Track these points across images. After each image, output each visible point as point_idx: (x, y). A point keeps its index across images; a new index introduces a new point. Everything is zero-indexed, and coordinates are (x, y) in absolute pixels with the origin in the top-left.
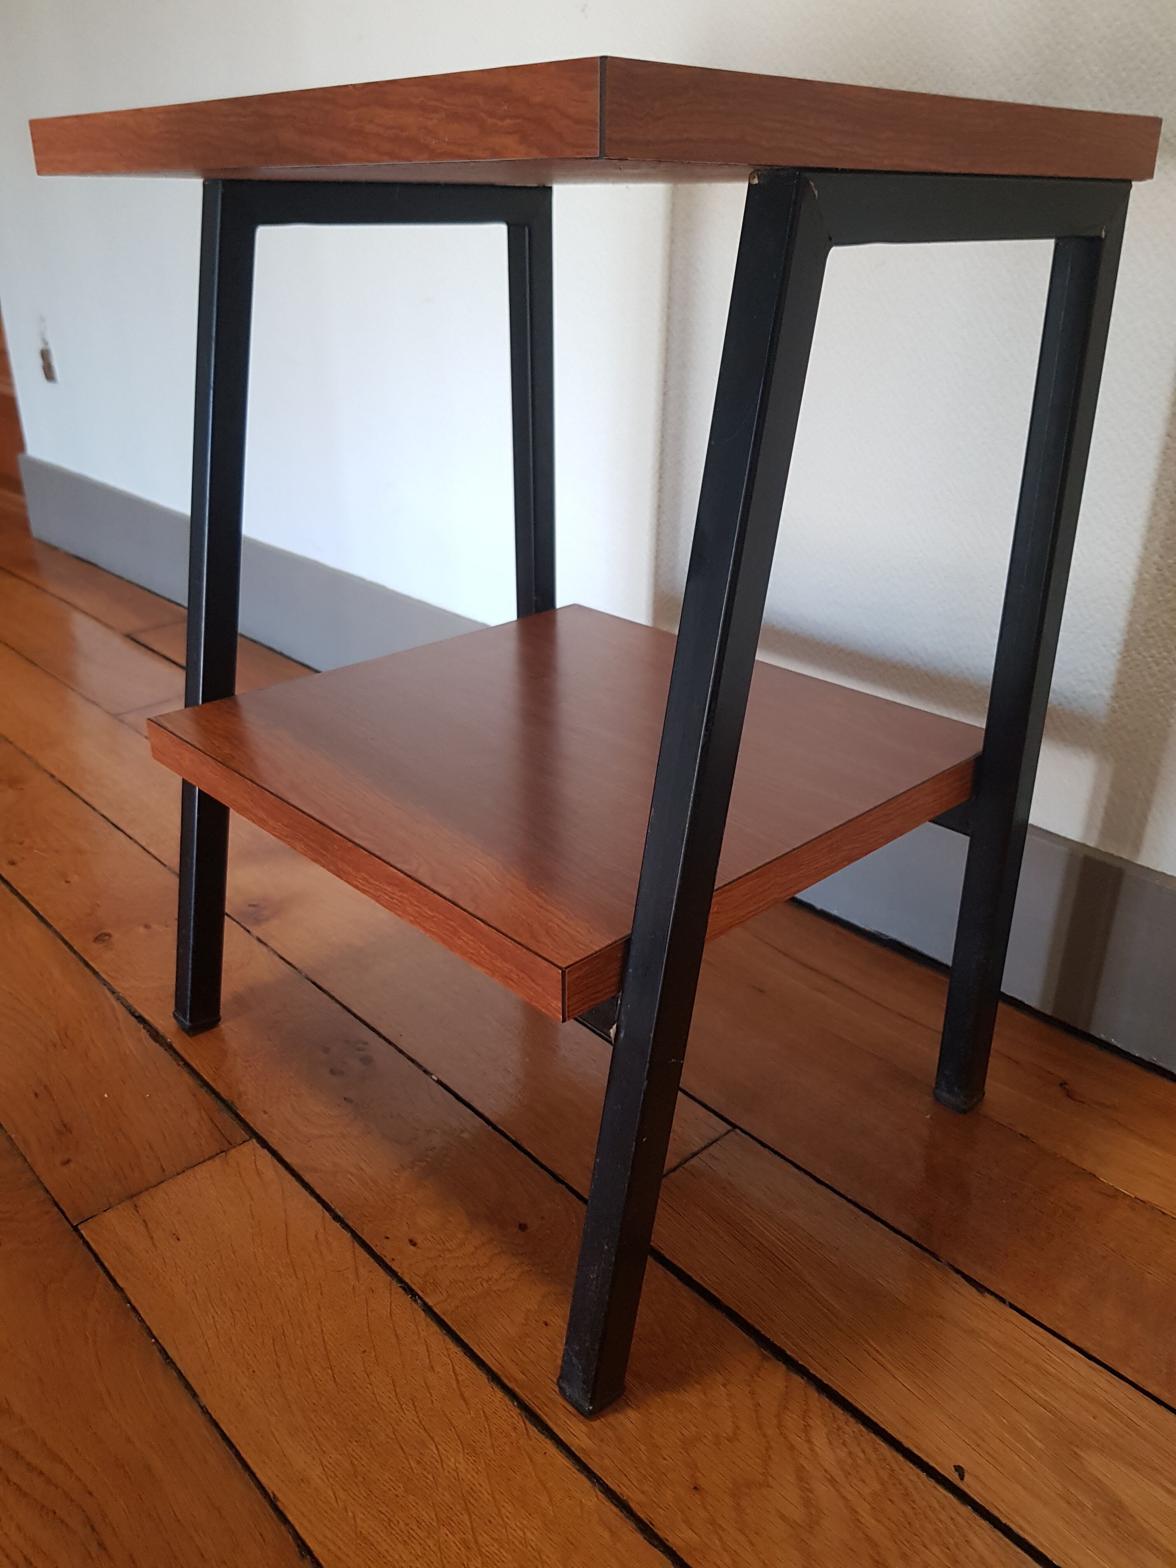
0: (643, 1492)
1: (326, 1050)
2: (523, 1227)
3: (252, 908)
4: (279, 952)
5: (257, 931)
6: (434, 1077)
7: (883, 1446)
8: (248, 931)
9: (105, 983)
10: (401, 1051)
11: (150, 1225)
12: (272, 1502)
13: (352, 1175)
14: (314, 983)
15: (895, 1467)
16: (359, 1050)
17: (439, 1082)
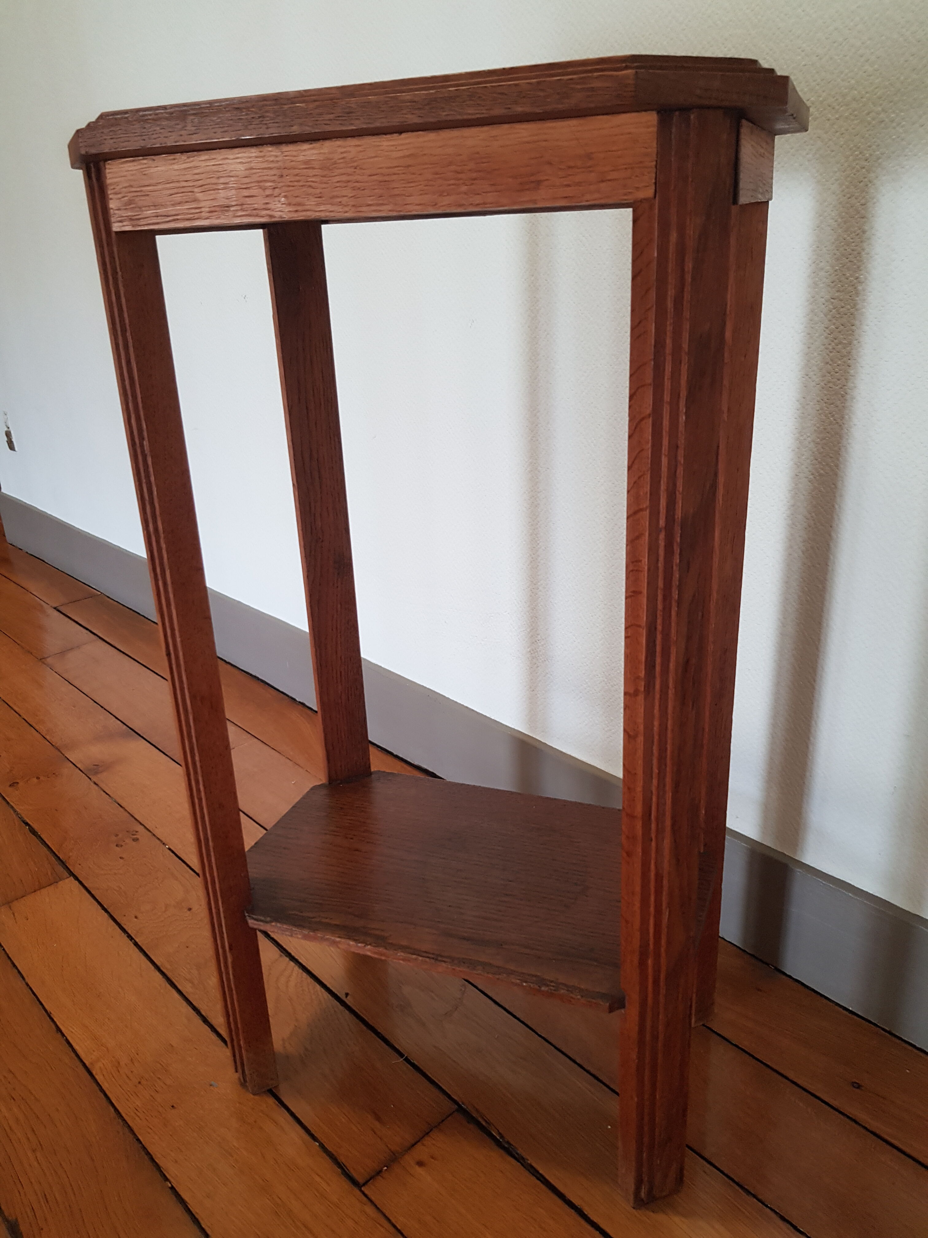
0: (207, 1006)
1: (117, 835)
2: (190, 909)
3: (94, 766)
4: (104, 789)
5: (94, 779)
6: (167, 846)
7: (318, 987)
8: (90, 779)
9: (12, 807)
10: (154, 835)
11: (16, 914)
12: (49, 1015)
13: (115, 890)
14: (118, 804)
15: (320, 994)
16: (133, 835)
17: (170, 849)
